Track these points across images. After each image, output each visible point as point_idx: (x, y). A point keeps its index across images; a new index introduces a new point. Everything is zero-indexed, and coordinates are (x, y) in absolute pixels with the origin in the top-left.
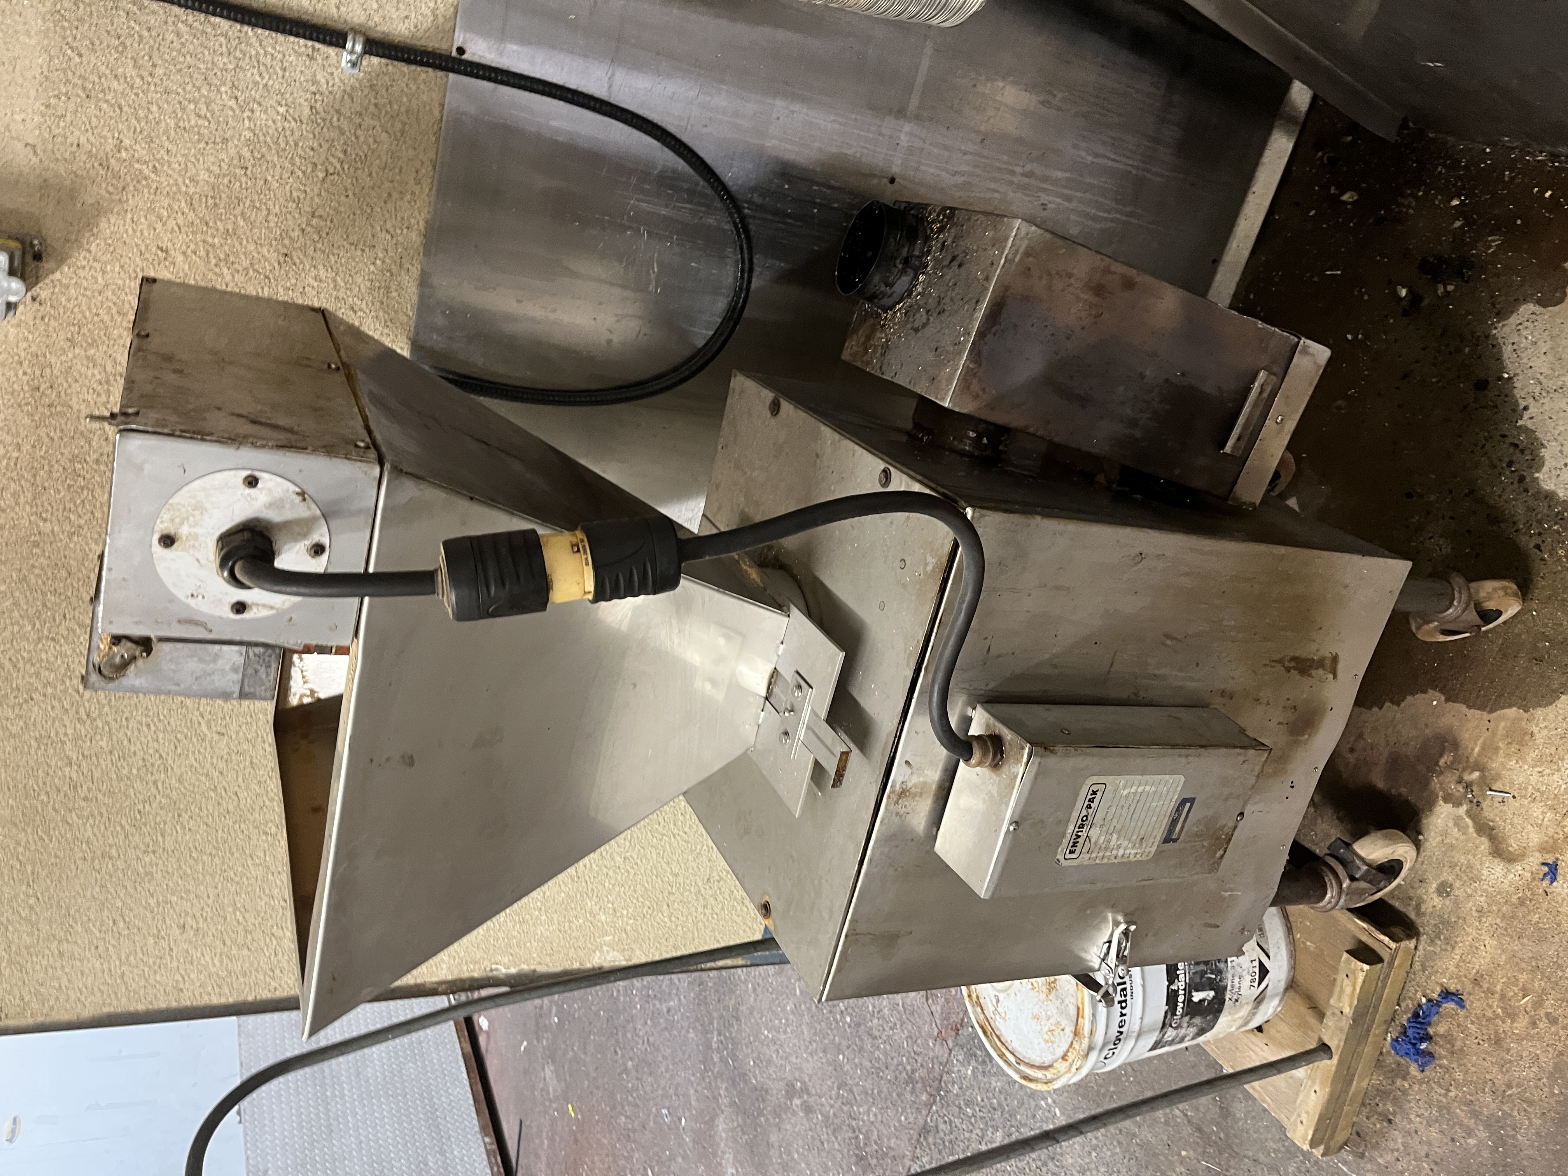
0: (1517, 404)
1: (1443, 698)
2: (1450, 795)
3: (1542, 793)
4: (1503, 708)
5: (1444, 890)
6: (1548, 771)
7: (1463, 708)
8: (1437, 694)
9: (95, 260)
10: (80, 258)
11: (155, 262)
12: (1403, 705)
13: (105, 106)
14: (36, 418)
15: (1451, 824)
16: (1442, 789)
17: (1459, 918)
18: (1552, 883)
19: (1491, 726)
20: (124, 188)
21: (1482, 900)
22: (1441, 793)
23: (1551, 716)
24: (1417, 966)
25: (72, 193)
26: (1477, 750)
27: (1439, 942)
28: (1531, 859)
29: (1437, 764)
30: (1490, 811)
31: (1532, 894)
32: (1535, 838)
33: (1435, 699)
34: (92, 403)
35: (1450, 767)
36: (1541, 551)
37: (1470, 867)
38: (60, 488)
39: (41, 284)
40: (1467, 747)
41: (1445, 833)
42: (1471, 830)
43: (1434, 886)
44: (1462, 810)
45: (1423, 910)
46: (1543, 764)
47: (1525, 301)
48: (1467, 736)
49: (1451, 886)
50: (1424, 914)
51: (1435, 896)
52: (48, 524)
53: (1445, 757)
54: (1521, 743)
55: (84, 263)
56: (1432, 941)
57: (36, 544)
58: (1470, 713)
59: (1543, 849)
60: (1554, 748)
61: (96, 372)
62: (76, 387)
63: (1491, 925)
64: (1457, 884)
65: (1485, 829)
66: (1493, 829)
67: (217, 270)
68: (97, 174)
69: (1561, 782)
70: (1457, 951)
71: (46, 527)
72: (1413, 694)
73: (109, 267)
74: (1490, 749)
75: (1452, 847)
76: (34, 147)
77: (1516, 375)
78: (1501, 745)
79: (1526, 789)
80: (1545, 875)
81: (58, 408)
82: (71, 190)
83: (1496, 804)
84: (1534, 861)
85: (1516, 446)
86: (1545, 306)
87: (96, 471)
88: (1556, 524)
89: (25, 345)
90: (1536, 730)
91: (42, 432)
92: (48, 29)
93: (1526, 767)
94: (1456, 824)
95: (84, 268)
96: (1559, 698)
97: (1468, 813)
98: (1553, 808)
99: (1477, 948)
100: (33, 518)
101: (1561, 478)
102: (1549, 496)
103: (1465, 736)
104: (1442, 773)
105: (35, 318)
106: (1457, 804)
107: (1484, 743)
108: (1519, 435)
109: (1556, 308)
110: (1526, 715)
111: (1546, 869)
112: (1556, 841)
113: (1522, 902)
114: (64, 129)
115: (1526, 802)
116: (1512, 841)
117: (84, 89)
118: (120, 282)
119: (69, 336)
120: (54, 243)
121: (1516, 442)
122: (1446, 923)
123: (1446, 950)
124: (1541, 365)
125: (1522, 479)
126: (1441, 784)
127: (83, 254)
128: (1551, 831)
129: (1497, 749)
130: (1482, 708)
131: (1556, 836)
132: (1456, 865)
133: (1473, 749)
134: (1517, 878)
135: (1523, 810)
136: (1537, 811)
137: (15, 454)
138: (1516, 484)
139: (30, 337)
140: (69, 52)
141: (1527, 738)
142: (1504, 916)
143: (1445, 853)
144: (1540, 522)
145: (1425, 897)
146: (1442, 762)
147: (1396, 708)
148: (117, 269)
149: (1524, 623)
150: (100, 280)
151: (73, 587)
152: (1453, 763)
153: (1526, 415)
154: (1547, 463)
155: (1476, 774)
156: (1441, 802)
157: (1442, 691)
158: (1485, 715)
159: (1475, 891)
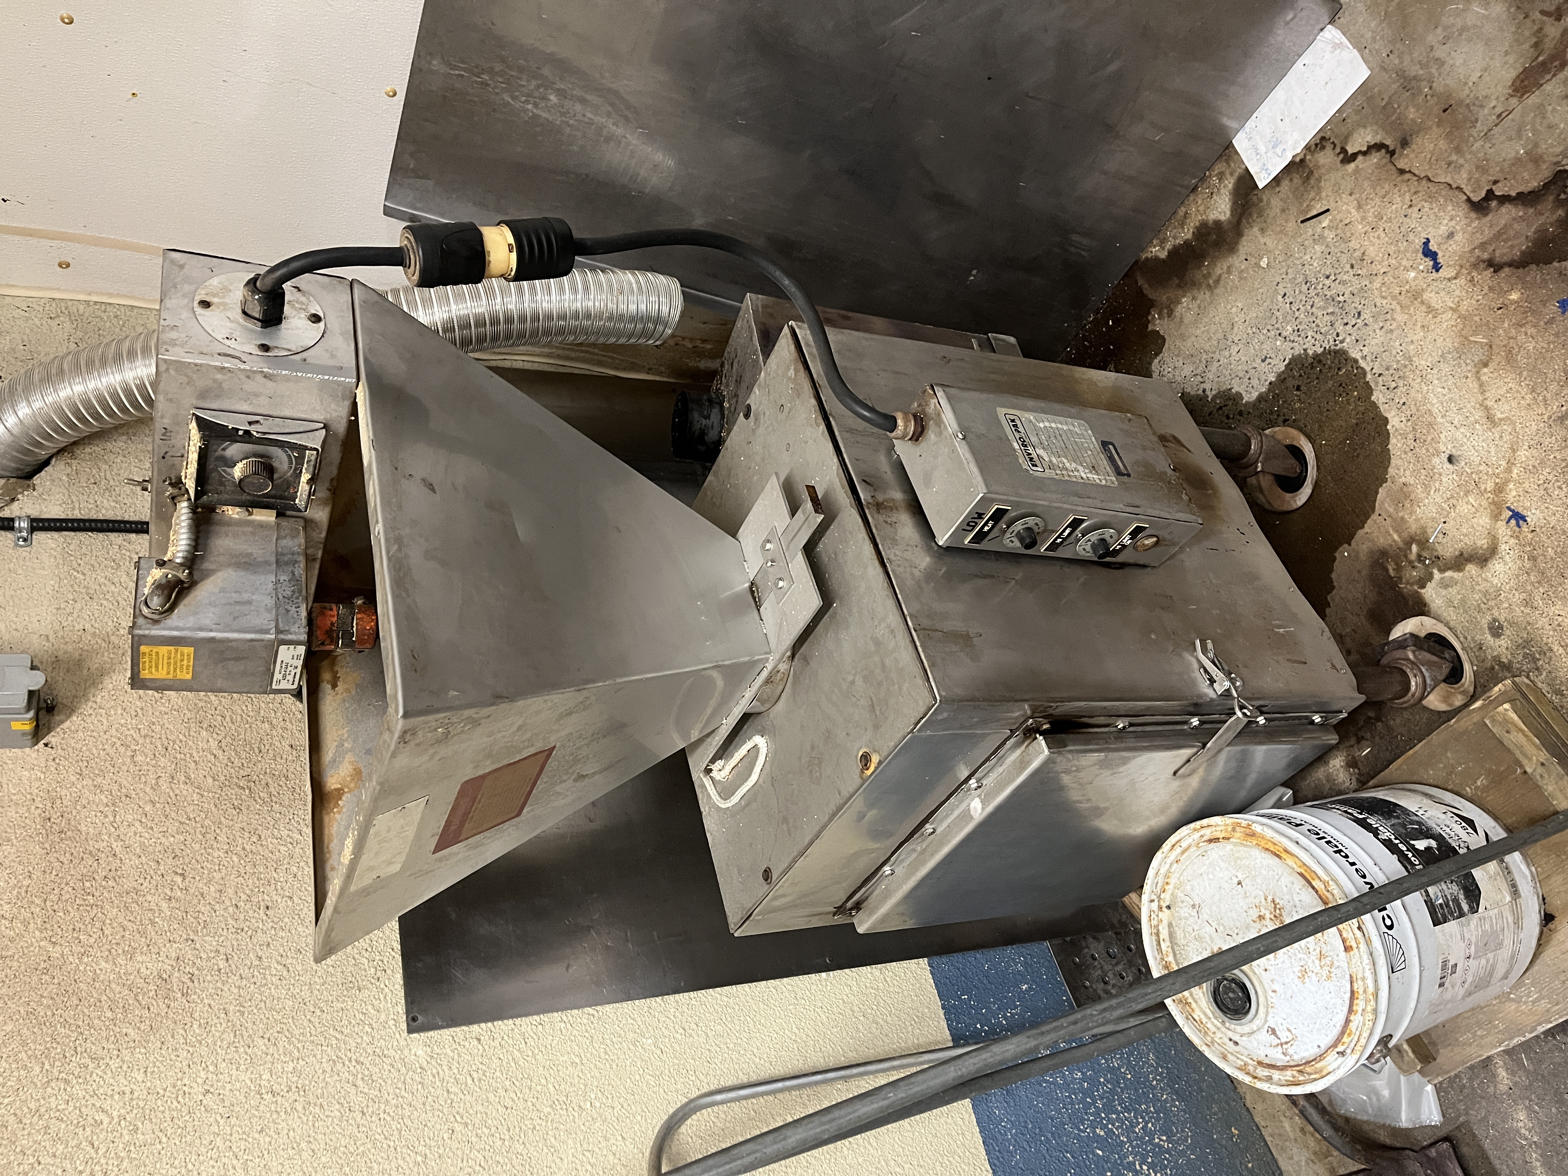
0: (1198, 395)
1: (1346, 546)
2: (1421, 579)
3: (1452, 497)
4: (1375, 501)
5: (1496, 630)
6: (1437, 485)
7: (1361, 532)
8: (1341, 549)
9: (100, 708)
10: (87, 708)
11: (153, 702)
12: (1335, 584)
13: (105, 602)
14: (47, 846)
15: (1444, 592)
16: (1412, 584)
17: (1525, 628)
18: (1526, 521)
19: (1384, 515)
20: (123, 654)
21: (1518, 597)
22: (1416, 587)
23: (1399, 462)
24: (1555, 699)
25: (79, 663)
26: (1396, 537)
27: (1541, 662)
28: (1500, 532)
29: (1392, 578)
30: (1448, 550)
31: (1530, 544)
32: (1484, 520)
33: (1345, 552)
34: (100, 825)
35: (1398, 569)
36: (1288, 420)
37: (1486, 593)
38: (70, 909)
39: (53, 733)
40: (1391, 546)
41: (1450, 602)
42: (1456, 575)
43: (1489, 637)
44: (1437, 575)
45: (1505, 661)
46: (1430, 486)
47: (1150, 364)
48: (1382, 540)
49: (1495, 620)
50: (1510, 662)
51: (1498, 642)
52: (58, 948)
53: (1390, 568)
54: (1407, 496)
55: (91, 712)
56: (1537, 669)
57: (45, 972)
58: (1367, 528)
59: (1496, 517)
60: (1422, 471)
61: (103, 797)
62: (84, 812)
63: (1543, 599)
64: (1496, 614)
65: (1460, 561)
66: (1462, 554)
67: (207, 699)
68: (100, 647)
69: (1450, 477)
70: (1555, 648)
71: (55, 951)
72: (1331, 570)
73: (112, 712)
74: (1399, 524)
75: (1463, 601)
76: (47, 636)
77: (1183, 389)
78: (1400, 514)
79: (1443, 509)
80: (1518, 526)
81: (69, 833)
82: (79, 661)
83: (1444, 541)
84: (1503, 530)
85: (1221, 408)
86: (1161, 352)
87: (105, 888)
88: (1278, 401)
89: (38, 784)
90: (1403, 480)
91: (52, 857)
92: (58, 564)
93: (1426, 501)
94: (1446, 587)
95: (91, 715)
96: (1388, 450)
97: (1442, 570)
98: (1467, 493)
99: (1559, 625)
100: (42, 944)
101: (1255, 386)
102: (1261, 398)
103: (1382, 542)
104: (1400, 578)
105: (47, 761)
106: (1430, 577)
107: (1394, 529)
108: (1216, 403)
109: (1166, 345)
110: (1389, 483)
111: (1513, 522)
112: (1494, 503)
113: (1533, 559)
114: (72, 621)
115: (1453, 514)
116: (1479, 543)
117: (88, 594)
118: (123, 721)
119: (78, 771)
120: (64, 701)
121: (1218, 407)
122: (1527, 643)
123: (1550, 658)
124: (1187, 370)
125: (1241, 413)
126: (1407, 583)
127: (90, 704)
128: (1485, 503)
129: (1402, 518)
130: (1367, 517)
131: (1490, 500)
132: (1479, 605)
133: (1394, 541)
134: (1511, 552)
135: (1459, 520)
136: (1464, 508)
137: (26, 882)
138: (1242, 419)
139: (42, 777)
140: (75, 573)
141: (1405, 489)
142: (1539, 582)
143: (1465, 612)
144: (1272, 413)
145: (1495, 653)
146: (1392, 573)
147: (1334, 592)
148: (119, 712)
149: (1327, 453)
150: (105, 722)
151: (84, 1015)
152: (1397, 564)
153: (1208, 392)
154: (1242, 392)
155: (1414, 548)
156: (1423, 591)
157: (1341, 544)
158: (1374, 517)
159: (1508, 599)
